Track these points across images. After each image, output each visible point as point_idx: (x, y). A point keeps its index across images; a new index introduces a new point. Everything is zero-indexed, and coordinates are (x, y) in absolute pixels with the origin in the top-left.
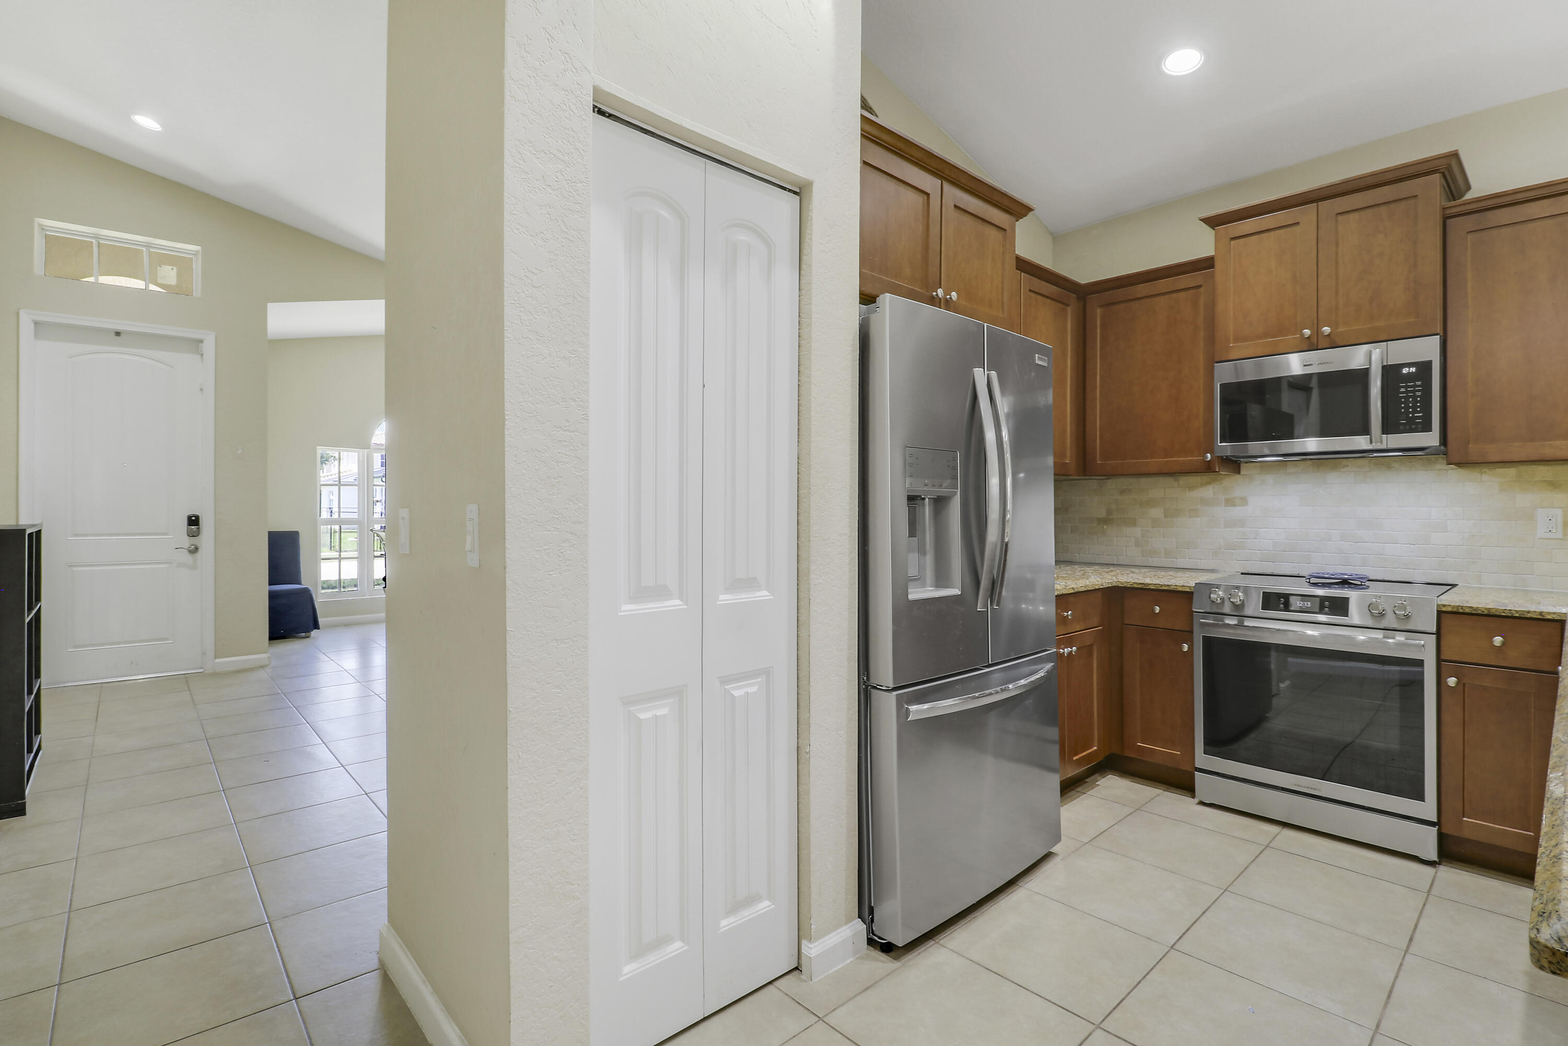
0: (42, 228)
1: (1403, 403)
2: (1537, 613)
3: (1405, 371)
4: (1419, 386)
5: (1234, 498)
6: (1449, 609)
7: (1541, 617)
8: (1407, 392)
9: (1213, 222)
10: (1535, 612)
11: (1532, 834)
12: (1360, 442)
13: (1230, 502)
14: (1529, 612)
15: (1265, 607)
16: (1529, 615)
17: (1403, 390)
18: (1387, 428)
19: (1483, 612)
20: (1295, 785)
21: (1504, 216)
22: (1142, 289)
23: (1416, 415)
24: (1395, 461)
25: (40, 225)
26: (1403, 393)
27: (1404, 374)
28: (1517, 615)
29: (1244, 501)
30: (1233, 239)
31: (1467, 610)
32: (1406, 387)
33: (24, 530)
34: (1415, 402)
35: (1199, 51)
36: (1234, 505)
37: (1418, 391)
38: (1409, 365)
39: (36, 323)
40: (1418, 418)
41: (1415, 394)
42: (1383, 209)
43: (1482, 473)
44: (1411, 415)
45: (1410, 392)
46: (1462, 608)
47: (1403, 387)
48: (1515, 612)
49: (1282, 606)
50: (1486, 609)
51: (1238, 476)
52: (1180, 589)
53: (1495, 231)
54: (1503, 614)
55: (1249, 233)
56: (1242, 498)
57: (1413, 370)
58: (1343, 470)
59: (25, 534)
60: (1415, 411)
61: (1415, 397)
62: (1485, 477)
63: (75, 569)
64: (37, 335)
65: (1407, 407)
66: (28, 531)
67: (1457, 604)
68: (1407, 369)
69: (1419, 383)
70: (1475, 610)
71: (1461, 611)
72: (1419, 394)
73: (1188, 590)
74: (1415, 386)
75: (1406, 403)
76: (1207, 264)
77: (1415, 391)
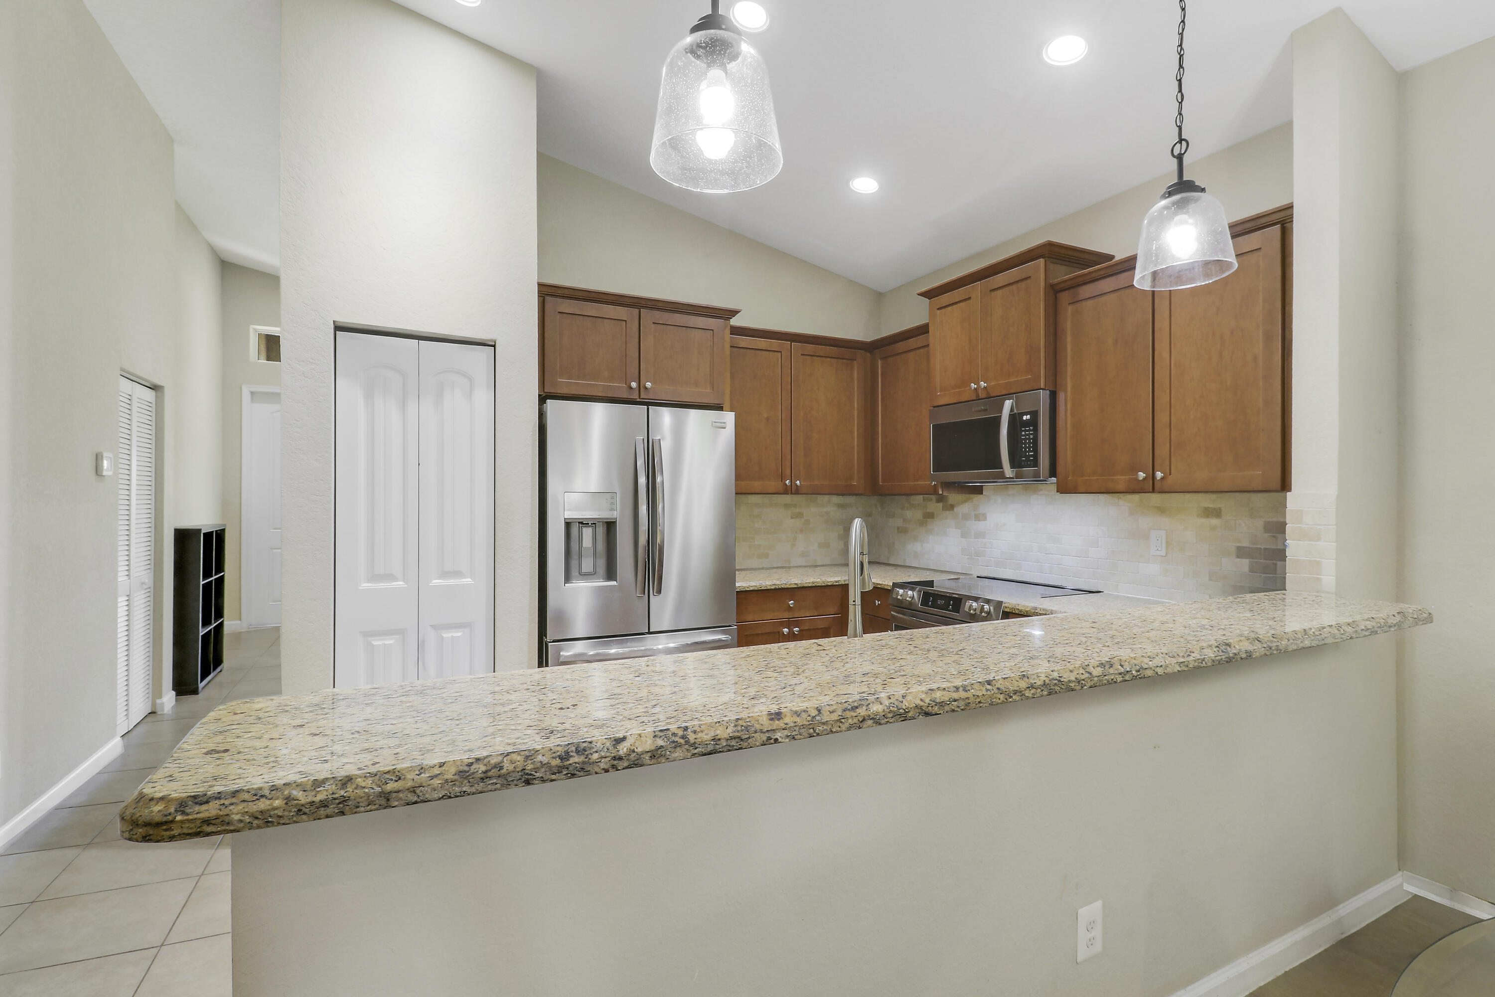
0: (255, 330)
1: (1023, 444)
3: (1025, 418)
4: (1031, 430)
5: (980, 514)
6: (1008, 610)
9: (929, 294)
13: (978, 518)
15: (923, 603)
17: (1023, 433)
18: (1015, 464)
22: (901, 346)
23: (1030, 454)
25: (254, 329)
26: (1023, 436)
27: (1024, 420)
29: (985, 517)
30: (939, 309)
32: (1025, 431)
33: (200, 530)
34: (1030, 443)
36: (980, 520)
37: (1032, 434)
38: (1027, 413)
39: (252, 393)
40: (1031, 456)
42: (1014, 287)
43: (1119, 499)
44: (1027, 454)
45: (1026, 435)
46: (1014, 610)
47: (1023, 431)
49: (930, 603)
51: (981, 496)
52: (886, 588)
53: (1084, 303)
55: (947, 304)
56: (984, 514)
57: (1028, 417)
59: (201, 533)
60: (1029, 451)
61: (1029, 439)
63: (275, 550)
64: (253, 400)
65: (1025, 448)
66: (203, 532)
69: (1031, 428)
71: (1014, 612)
72: (1031, 437)
73: (889, 588)
74: (1029, 430)
75: (1025, 444)
76: (923, 330)
77: (1028, 435)
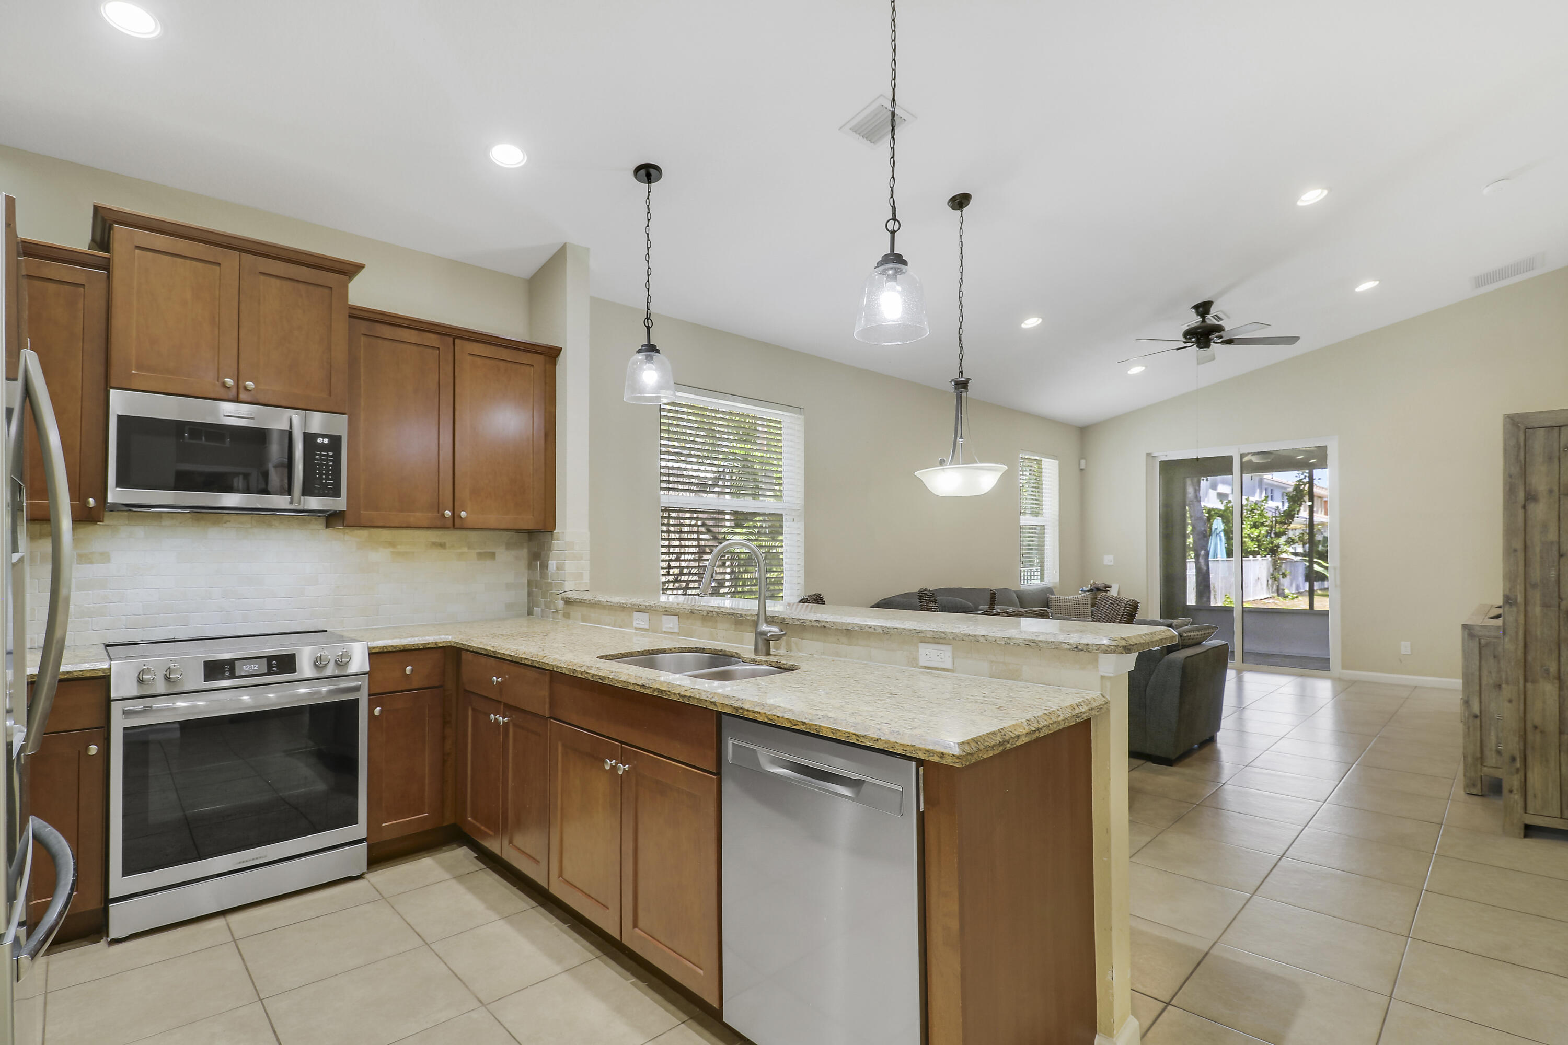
1: (318, 469)
2: (434, 644)
3: (320, 440)
4: (330, 456)
6: (377, 650)
7: (436, 646)
8: (321, 460)
9: (111, 216)
10: (432, 643)
11: (427, 814)
12: (281, 501)
14: (429, 644)
15: (208, 677)
16: (429, 646)
17: (317, 457)
18: (307, 491)
19: (400, 648)
20: (240, 863)
21: (387, 331)
23: (328, 481)
24: (275, 520)
26: (317, 460)
27: (320, 443)
28: (422, 647)
29: (105, 558)
30: (138, 247)
31: (390, 649)
32: (321, 455)
34: (328, 470)
35: (154, 19)
36: (91, 563)
37: (330, 460)
38: (323, 436)
40: (330, 484)
41: (327, 463)
42: (302, 287)
44: (324, 481)
45: (324, 460)
46: (386, 648)
47: (318, 455)
48: (420, 645)
49: (227, 674)
50: (402, 646)
52: (88, 675)
53: (380, 341)
54: (413, 648)
55: (160, 249)
56: (102, 554)
57: (326, 441)
58: (225, 525)
60: (327, 479)
61: (327, 465)
62: (347, 537)
65: (321, 474)
67: (383, 645)
68: (321, 439)
69: (331, 454)
70: (395, 648)
71: (385, 650)
72: (331, 463)
73: (100, 674)
74: (327, 456)
75: (320, 469)
77: (327, 460)
